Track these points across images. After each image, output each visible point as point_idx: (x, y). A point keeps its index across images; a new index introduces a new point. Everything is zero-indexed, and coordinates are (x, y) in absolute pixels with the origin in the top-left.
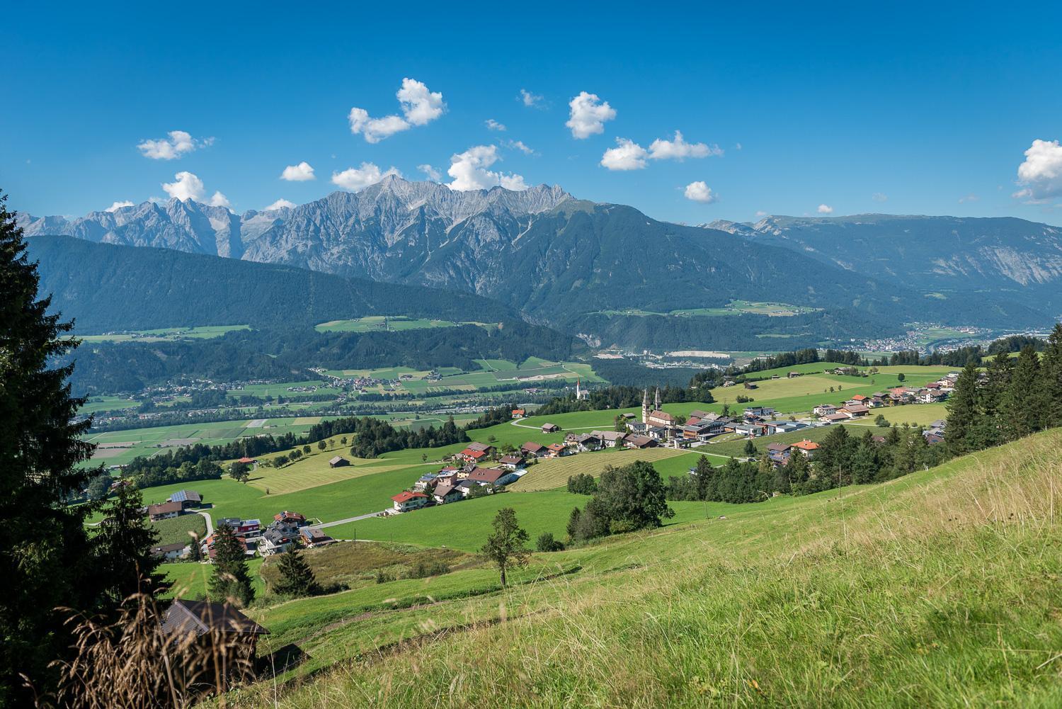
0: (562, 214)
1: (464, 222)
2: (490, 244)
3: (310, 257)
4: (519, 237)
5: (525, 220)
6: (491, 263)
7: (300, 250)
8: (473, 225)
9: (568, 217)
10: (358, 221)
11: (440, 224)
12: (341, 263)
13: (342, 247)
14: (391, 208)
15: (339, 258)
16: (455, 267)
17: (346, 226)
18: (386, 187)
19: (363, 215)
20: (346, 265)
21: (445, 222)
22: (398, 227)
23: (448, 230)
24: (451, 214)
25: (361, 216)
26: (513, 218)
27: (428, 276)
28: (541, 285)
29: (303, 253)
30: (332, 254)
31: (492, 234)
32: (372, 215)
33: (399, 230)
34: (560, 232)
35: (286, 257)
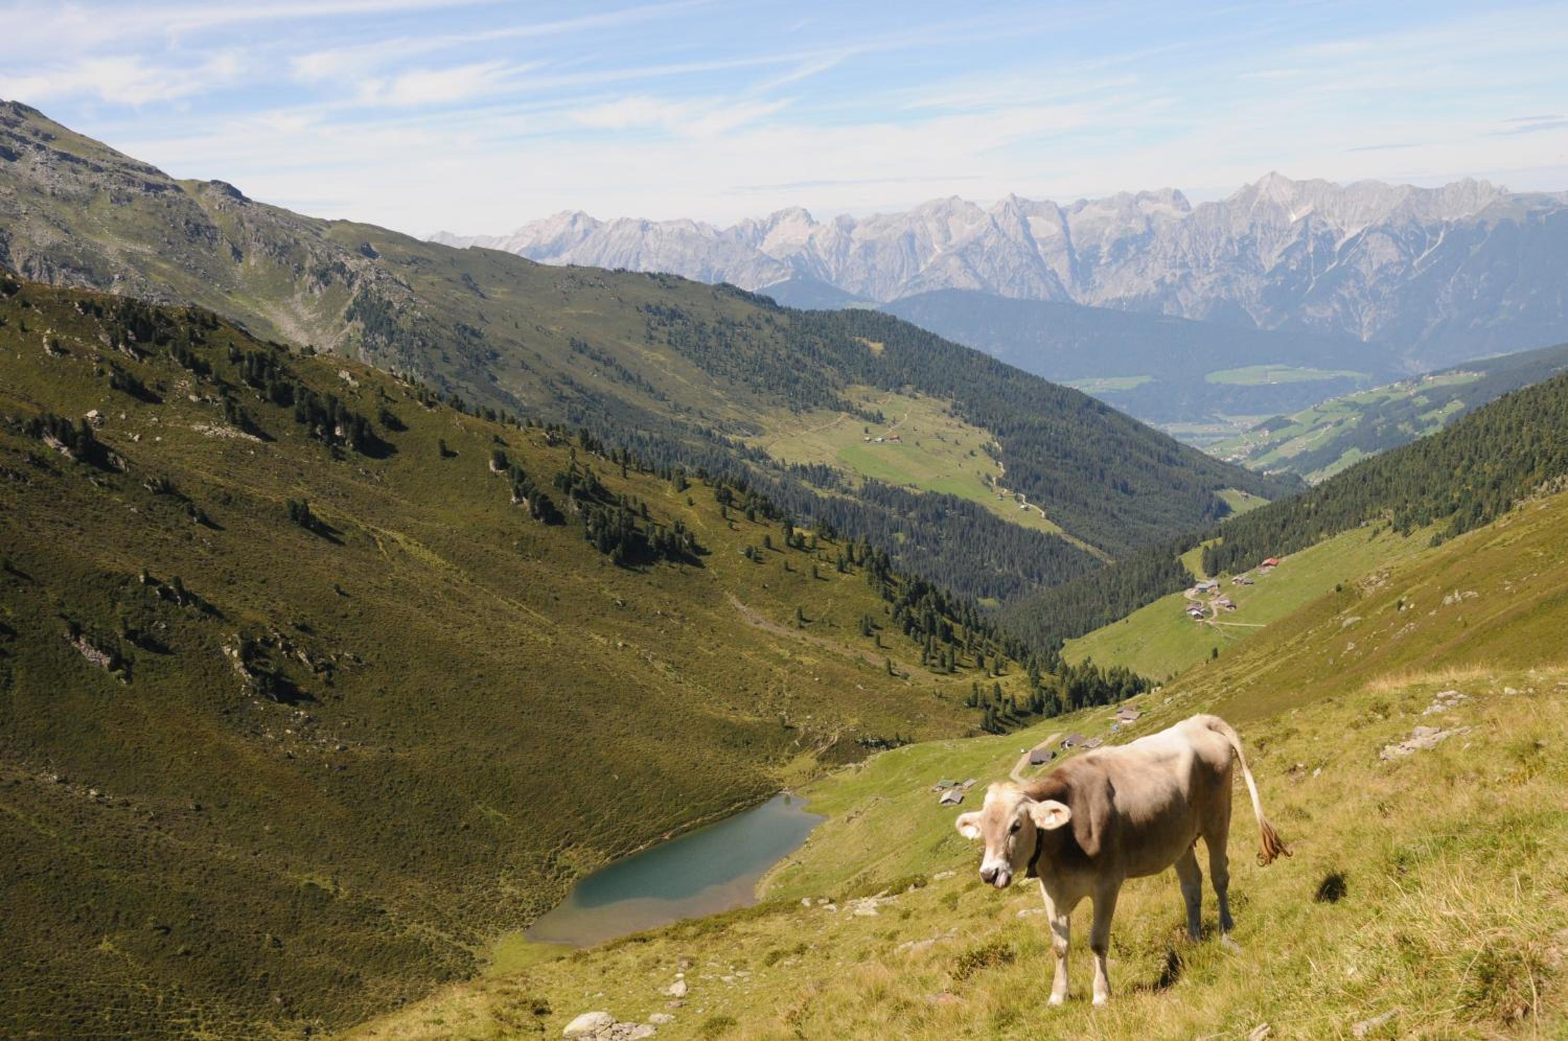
0: (1484, 223)
1: (1359, 235)
2: (1386, 266)
3: (1179, 288)
4: (1426, 253)
5: (1435, 231)
6: (1385, 290)
7: (1168, 280)
8: (1367, 244)
9: (1490, 228)
10: (1230, 241)
11: (1328, 239)
12: (1213, 295)
13: (1215, 276)
14: (1269, 222)
15: (1212, 289)
16: (1342, 299)
17: (1217, 247)
18: (1262, 191)
19: (1236, 232)
20: (1218, 297)
21: (1335, 235)
22: (1276, 246)
23: (1338, 246)
24: (1343, 223)
25: (1233, 232)
26: (1418, 227)
27: (1310, 311)
28: (1438, 320)
29: (1172, 284)
30: (1203, 284)
31: (1390, 253)
32: (1247, 232)
33: (1278, 249)
34: (1475, 249)
35: (1154, 289)
